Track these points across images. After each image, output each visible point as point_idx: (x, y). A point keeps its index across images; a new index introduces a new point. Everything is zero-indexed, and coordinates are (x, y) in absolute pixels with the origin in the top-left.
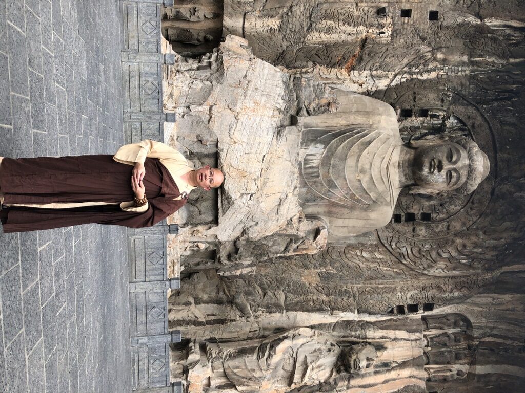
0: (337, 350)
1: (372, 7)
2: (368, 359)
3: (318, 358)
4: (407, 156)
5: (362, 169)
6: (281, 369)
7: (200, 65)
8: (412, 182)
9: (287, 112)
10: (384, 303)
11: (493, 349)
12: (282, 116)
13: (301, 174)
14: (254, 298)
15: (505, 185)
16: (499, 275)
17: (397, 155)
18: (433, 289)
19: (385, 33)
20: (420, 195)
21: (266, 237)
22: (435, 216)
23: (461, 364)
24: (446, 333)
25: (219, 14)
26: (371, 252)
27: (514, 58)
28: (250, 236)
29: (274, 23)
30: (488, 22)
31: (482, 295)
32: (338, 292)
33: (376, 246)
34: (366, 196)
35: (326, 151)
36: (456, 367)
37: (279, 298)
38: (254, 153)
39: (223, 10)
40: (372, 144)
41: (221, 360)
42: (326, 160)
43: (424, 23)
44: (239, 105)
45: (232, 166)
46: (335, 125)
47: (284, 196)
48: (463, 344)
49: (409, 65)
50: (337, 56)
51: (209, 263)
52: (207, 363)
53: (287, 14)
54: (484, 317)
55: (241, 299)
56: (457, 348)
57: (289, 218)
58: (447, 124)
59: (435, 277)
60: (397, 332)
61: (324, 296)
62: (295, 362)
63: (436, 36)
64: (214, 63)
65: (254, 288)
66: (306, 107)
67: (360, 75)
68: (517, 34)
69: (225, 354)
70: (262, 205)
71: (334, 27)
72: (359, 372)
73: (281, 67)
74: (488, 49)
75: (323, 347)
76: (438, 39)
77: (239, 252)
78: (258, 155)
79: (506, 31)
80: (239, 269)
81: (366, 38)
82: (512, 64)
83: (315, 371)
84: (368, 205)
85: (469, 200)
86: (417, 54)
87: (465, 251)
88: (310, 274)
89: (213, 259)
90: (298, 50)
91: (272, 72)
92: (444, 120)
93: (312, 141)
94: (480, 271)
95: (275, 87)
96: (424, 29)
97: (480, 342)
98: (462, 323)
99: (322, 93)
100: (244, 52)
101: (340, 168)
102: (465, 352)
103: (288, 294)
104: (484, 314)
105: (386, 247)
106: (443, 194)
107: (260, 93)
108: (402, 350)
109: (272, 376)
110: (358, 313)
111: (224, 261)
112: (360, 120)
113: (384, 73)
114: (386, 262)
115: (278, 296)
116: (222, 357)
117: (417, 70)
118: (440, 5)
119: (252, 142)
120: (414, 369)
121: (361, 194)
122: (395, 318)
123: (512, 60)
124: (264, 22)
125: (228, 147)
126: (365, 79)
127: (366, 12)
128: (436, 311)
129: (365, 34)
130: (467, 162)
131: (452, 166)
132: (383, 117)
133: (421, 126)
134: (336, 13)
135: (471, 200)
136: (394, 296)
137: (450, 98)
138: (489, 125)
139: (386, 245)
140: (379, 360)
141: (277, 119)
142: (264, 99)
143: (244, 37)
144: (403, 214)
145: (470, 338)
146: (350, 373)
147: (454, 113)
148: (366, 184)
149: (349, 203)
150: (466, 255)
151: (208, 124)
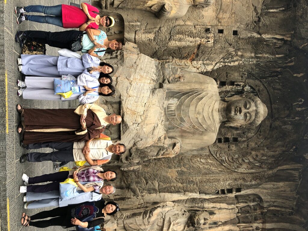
0: (188, 214)
1: (203, 28)
2: (205, 219)
3: (177, 218)
4: (223, 106)
5: (198, 112)
6: (156, 224)
7: (112, 56)
8: (226, 120)
9: (158, 81)
10: (214, 188)
11: (275, 214)
12: (155, 83)
13: (165, 114)
14: (141, 185)
15: (277, 122)
16: (276, 171)
17: (217, 105)
18: (240, 180)
19: (210, 41)
20: (231, 127)
21: (147, 147)
22: (240, 139)
23: (258, 223)
24: (249, 205)
25: (122, 31)
26: (206, 159)
27: (278, 54)
28: (138, 147)
29: (151, 36)
30: (264, 36)
31: (268, 183)
32: (188, 182)
33: (209, 156)
34: (201, 126)
35: (179, 102)
36: (255, 225)
37: (155, 185)
38: (140, 102)
39: (124, 29)
40: (204, 98)
41: (122, 220)
42: (179, 107)
43: (230, 36)
44: (132, 77)
45: (128, 108)
46: (184, 89)
47: (156, 125)
48: (259, 211)
49: (223, 58)
50: (185, 53)
51: (116, 163)
52: (114, 221)
53: (158, 32)
54: (269, 196)
55: (134, 186)
56: (255, 214)
57: (159, 137)
58: (245, 89)
59: (242, 173)
60: (221, 204)
61: (180, 184)
62: (164, 221)
63: (237, 43)
64: (119, 56)
65: (141, 179)
66: (167, 79)
67: (197, 63)
68: (279, 42)
69: (124, 216)
70: (145, 129)
71: (183, 38)
72: (200, 226)
73: (155, 59)
74: (264, 50)
75: (180, 213)
76: (238, 45)
77: (132, 155)
78: (142, 103)
79: (274, 40)
80: (132, 166)
81: (200, 44)
82: (277, 58)
83: (175, 226)
84: (202, 131)
85: (258, 131)
86: (227, 52)
87: (257, 158)
88: (172, 171)
89: (118, 160)
90: (164, 50)
91: (150, 60)
92: (243, 87)
93: (171, 97)
94: (266, 170)
95: (151, 68)
96: (230, 40)
97: (268, 210)
98: (257, 199)
99: (176, 72)
100: (135, 50)
101: (187, 111)
102: (260, 216)
103: (160, 183)
104: (269, 194)
105: (214, 156)
106: (243, 126)
107: (143, 71)
108: (224, 215)
109: (151, 229)
110: (199, 194)
111: (124, 161)
112: (197, 86)
113: (210, 62)
114: (214, 164)
115: (154, 184)
116: (122, 218)
117: (228, 61)
118: (238, 27)
119: (139, 96)
120: (231, 226)
121: (198, 125)
122: (220, 196)
123: (277, 56)
124: (146, 35)
125: (126, 98)
126: (200, 66)
127: (200, 31)
128: (243, 192)
129: (199, 42)
130: (255, 108)
131: (247, 111)
132: (210, 85)
133: (231, 90)
134: (184, 31)
135: (259, 130)
136: (219, 184)
137: (246, 75)
138: (267, 90)
139: (214, 155)
140: (211, 221)
141: (153, 85)
142: (145, 74)
143: (135, 43)
144: (223, 138)
145: (262, 208)
146: (195, 227)
147: (248, 83)
148: (200, 120)
149: (192, 131)
150: (258, 161)
151: (116, 86)
